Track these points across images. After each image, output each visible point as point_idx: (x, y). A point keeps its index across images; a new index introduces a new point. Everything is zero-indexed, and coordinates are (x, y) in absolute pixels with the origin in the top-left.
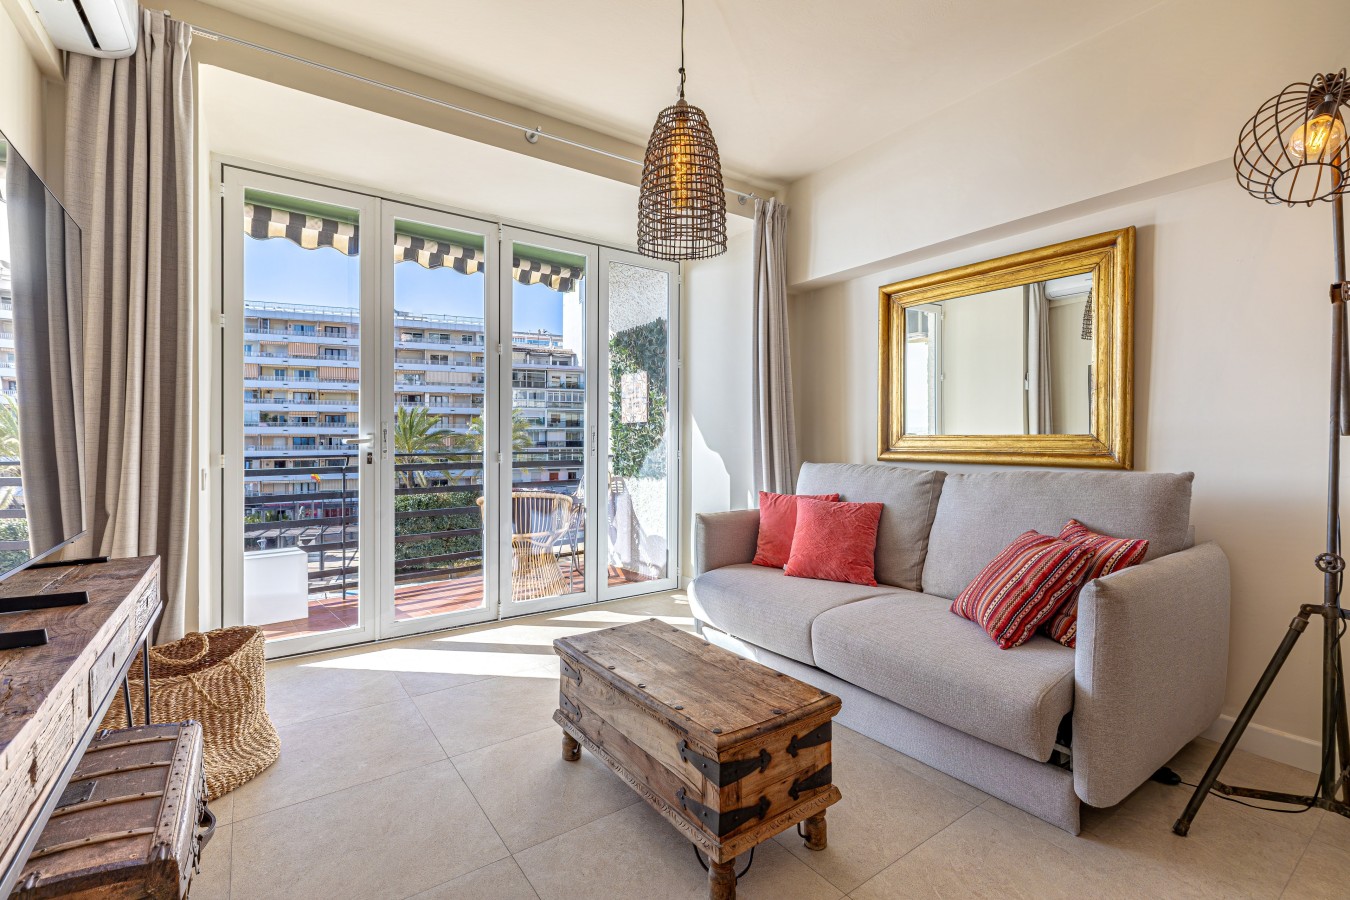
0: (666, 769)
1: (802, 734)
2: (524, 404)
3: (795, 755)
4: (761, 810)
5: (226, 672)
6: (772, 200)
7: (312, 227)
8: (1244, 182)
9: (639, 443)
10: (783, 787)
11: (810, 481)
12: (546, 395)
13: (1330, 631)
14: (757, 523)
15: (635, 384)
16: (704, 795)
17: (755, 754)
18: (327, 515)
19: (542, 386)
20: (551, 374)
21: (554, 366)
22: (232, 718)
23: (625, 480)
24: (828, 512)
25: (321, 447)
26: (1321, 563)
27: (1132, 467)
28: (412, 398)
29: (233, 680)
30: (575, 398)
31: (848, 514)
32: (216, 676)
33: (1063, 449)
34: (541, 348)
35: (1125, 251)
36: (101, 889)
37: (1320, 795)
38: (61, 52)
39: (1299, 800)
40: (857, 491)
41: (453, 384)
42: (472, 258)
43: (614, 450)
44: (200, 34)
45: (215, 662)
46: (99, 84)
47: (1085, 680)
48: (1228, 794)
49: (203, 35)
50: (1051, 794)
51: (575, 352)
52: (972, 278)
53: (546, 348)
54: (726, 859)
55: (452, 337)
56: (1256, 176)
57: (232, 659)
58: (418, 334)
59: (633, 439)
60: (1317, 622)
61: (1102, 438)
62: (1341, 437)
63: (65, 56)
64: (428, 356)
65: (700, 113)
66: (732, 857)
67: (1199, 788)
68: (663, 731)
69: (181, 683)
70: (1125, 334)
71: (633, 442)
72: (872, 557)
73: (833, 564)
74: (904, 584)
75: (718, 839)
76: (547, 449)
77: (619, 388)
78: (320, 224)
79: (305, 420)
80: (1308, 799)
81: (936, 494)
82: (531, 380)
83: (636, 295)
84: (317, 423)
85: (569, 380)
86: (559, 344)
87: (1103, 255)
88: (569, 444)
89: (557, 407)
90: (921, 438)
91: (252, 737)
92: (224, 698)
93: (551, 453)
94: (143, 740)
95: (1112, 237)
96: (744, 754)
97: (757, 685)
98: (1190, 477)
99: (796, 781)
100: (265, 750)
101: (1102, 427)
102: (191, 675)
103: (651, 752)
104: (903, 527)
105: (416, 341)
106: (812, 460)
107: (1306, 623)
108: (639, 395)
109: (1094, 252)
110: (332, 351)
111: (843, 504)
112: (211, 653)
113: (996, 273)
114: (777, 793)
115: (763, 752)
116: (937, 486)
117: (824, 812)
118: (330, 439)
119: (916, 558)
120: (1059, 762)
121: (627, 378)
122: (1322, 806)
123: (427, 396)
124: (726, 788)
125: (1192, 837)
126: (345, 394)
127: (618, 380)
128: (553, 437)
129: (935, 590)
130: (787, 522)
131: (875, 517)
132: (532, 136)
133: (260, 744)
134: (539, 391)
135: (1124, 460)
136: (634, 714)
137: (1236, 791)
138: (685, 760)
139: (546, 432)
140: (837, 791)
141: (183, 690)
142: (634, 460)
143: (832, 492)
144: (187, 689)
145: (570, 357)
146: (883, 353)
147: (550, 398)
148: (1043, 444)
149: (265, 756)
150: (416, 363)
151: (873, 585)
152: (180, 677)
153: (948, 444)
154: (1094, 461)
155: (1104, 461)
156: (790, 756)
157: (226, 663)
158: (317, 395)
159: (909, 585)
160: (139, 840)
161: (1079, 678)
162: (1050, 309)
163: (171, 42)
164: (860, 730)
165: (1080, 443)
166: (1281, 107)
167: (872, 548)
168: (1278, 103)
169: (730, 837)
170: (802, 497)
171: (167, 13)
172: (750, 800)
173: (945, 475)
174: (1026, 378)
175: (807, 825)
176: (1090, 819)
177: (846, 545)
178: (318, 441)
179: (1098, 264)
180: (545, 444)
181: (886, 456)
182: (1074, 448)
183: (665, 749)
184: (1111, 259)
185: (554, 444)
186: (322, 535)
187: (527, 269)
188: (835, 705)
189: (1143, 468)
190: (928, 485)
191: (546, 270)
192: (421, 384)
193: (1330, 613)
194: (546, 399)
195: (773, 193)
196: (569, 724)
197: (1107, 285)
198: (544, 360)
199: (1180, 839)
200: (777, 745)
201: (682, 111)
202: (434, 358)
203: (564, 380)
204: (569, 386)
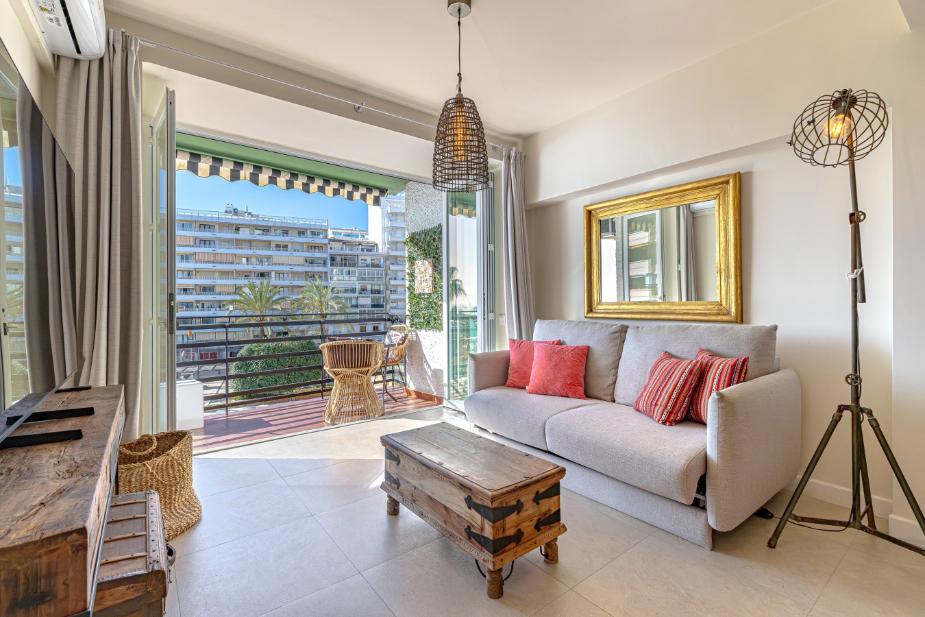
0: (458, 516)
1: (542, 490)
2: (341, 278)
3: (538, 504)
4: (518, 538)
5: (168, 461)
6: (514, 148)
7: (205, 162)
8: (799, 153)
9: (427, 307)
10: (530, 523)
11: (542, 332)
12: (357, 273)
13: (855, 421)
14: (508, 360)
15: (423, 267)
16: (482, 529)
17: (514, 503)
18: (201, 357)
19: (354, 266)
20: (360, 258)
21: (362, 252)
22: (171, 491)
23: (418, 332)
24: (554, 352)
25: (197, 309)
26: (848, 379)
27: (742, 322)
28: (262, 275)
29: (172, 465)
30: (378, 274)
31: (567, 353)
32: (161, 464)
33: (701, 310)
34: (353, 239)
35: (735, 187)
36: (121, 588)
37: (851, 520)
38: (54, 55)
39: (840, 523)
40: (573, 338)
41: (290, 265)
42: (313, 183)
43: (410, 311)
44: (144, 43)
45: (160, 455)
46: (79, 77)
47: (712, 454)
48: (799, 521)
49: (147, 44)
50: (695, 526)
51: (377, 242)
52: (642, 202)
53: (357, 240)
54: (497, 568)
55: (290, 232)
56: (804, 150)
57: (171, 452)
58: (266, 230)
59: (423, 304)
60: (847, 415)
61: (724, 303)
62: (858, 304)
63: (57, 58)
64: (273, 245)
65: (471, 102)
66: (500, 567)
67: (781, 519)
68: (455, 491)
69: (140, 467)
70: (736, 239)
71: (422, 306)
72: (582, 380)
73: (558, 385)
74: (603, 397)
75: (492, 556)
76: (358, 310)
77: (414, 270)
78: (211, 160)
79: (185, 290)
80: (845, 523)
81: (622, 340)
82: (347, 262)
83: (424, 208)
84: (194, 293)
85: (373, 261)
86: (366, 237)
87: (721, 190)
88: (374, 306)
89: (365, 280)
90: (612, 304)
91: (183, 504)
92: (166, 478)
93: (361, 313)
94: (124, 503)
95: (726, 179)
96: (507, 503)
97: (513, 461)
98: (775, 328)
99: (539, 520)
100: (192, 513)
101: (723, 296)
102: (145, 462)
103: (448, 505)
104: (601, 359)
105: (266, 235)
106: (543, 318)
107: (841, 416)
108: (427, 274)
109: (716, 187)
110: (205, 242)
111: (563, 346)
112: (157, 448)
113: (657, 199)
114: (527, 528)
115: (518, 501)
116: (622, 334)
117: (556, 539)
118: (203, 304)
119: (610, 381)
120: (698, 505)
121: (419, 263)
122: (853, 527)
123: (273, 273)
124: (496, 524)
125: (778, 549)
126: (215, 271)
127: (412, 264)
128: (362, 301)
129: (622, 401)
130: (527, 358)
131: (585, 354)
132: (359, 108)
133: (189, 509)
134: (352, 269)
135: (737, 317)
136: (436, 481)
137: (803, 519)
138: (470, 508)
139: (357, 298)
140: (564, 526)
141: (140, 473)
142: (424, 318)
143: (556, 339)
144: (142, 471)
145: (373, 246)
146: (587, 248)
147: (360, 274)
148: (688, 307)
149: (192, 517)
150: (266, 250)
151: (583, 398)
152: (138, 464)
153: (629, 307)
154: (719, 318)
155: (725, 318)
156: (535, 504)
157: (168, 455)
158: (194, 272)
159: (606, 398)
160: (138, 560)
161: (709, 453)
162: (693, 218)
163: (126, 49)
164: (577, 491)
165: (711, 306)
166: (816, 109)
167: (582, 374)
168: (814, 107)
169: (500, 554)
170: (537, 342)
171: (123, 30)
172: (511, 532)
173: (627, 327)
174: (679, 262)
175: (545, 549)
176: (718, 539)
177: (565, 373)
178: (195, 305)
179: (718, 195)
180: (356, 306)
181: (590, 315)
182: (707, 310)
183: (457, 503)
184: (726, 192)
185: (363, 306)
186: (198, 372)
187: (351, 190)
188: (562, 472)
189: (748, 323)
190: (617, 334)
191: (363, 191)
192: (269, 265)
193: (854, 409)
194: (357, 275)
195: (515, 144)
196: (392, 491)
197: (724, 208)
198: (355, 248)
199: (772, 550)
200: (527, 497)
201: (460, 101)
202: (277, 246)
203: (369, 261)
204: (373, 265)
